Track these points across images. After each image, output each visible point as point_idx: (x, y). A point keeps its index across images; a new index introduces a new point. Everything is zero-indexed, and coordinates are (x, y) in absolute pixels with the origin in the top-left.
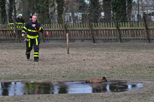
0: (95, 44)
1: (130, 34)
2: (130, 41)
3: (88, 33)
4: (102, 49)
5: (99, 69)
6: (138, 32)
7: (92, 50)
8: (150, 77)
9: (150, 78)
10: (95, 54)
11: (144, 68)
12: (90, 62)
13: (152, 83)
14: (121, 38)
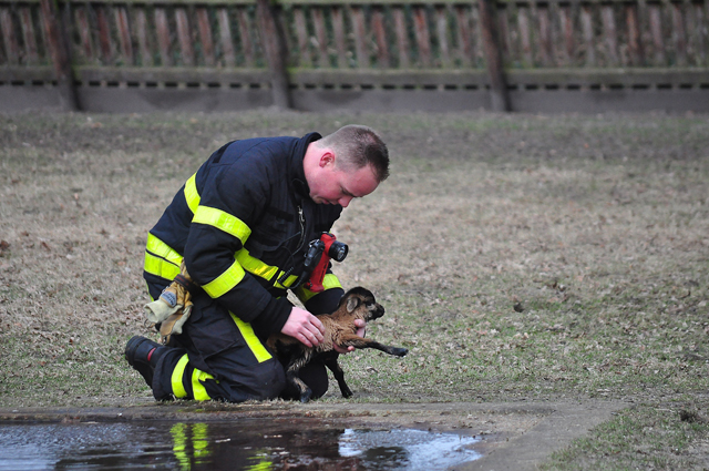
0: (89, 120)
1: (358, 45)
2: (357, 96)
3: (27, 28)
4: (144, 161)
5: (123, 318)
6: (422, 28)
7: (63, 168)
8: (522, 385)
9: (526, 390)
10: (86, 205)
11: (474, 316)
12: (48, 265)
13: (541, 428)
14: (287, 76)
